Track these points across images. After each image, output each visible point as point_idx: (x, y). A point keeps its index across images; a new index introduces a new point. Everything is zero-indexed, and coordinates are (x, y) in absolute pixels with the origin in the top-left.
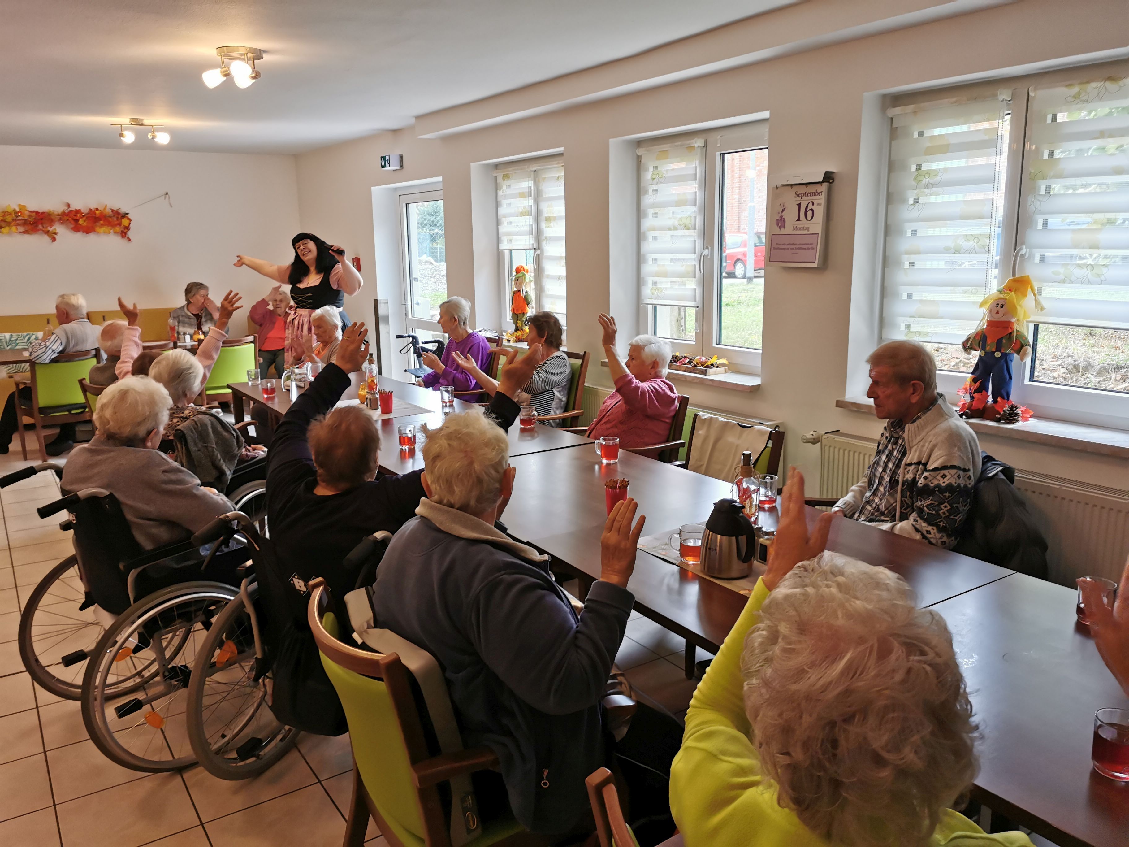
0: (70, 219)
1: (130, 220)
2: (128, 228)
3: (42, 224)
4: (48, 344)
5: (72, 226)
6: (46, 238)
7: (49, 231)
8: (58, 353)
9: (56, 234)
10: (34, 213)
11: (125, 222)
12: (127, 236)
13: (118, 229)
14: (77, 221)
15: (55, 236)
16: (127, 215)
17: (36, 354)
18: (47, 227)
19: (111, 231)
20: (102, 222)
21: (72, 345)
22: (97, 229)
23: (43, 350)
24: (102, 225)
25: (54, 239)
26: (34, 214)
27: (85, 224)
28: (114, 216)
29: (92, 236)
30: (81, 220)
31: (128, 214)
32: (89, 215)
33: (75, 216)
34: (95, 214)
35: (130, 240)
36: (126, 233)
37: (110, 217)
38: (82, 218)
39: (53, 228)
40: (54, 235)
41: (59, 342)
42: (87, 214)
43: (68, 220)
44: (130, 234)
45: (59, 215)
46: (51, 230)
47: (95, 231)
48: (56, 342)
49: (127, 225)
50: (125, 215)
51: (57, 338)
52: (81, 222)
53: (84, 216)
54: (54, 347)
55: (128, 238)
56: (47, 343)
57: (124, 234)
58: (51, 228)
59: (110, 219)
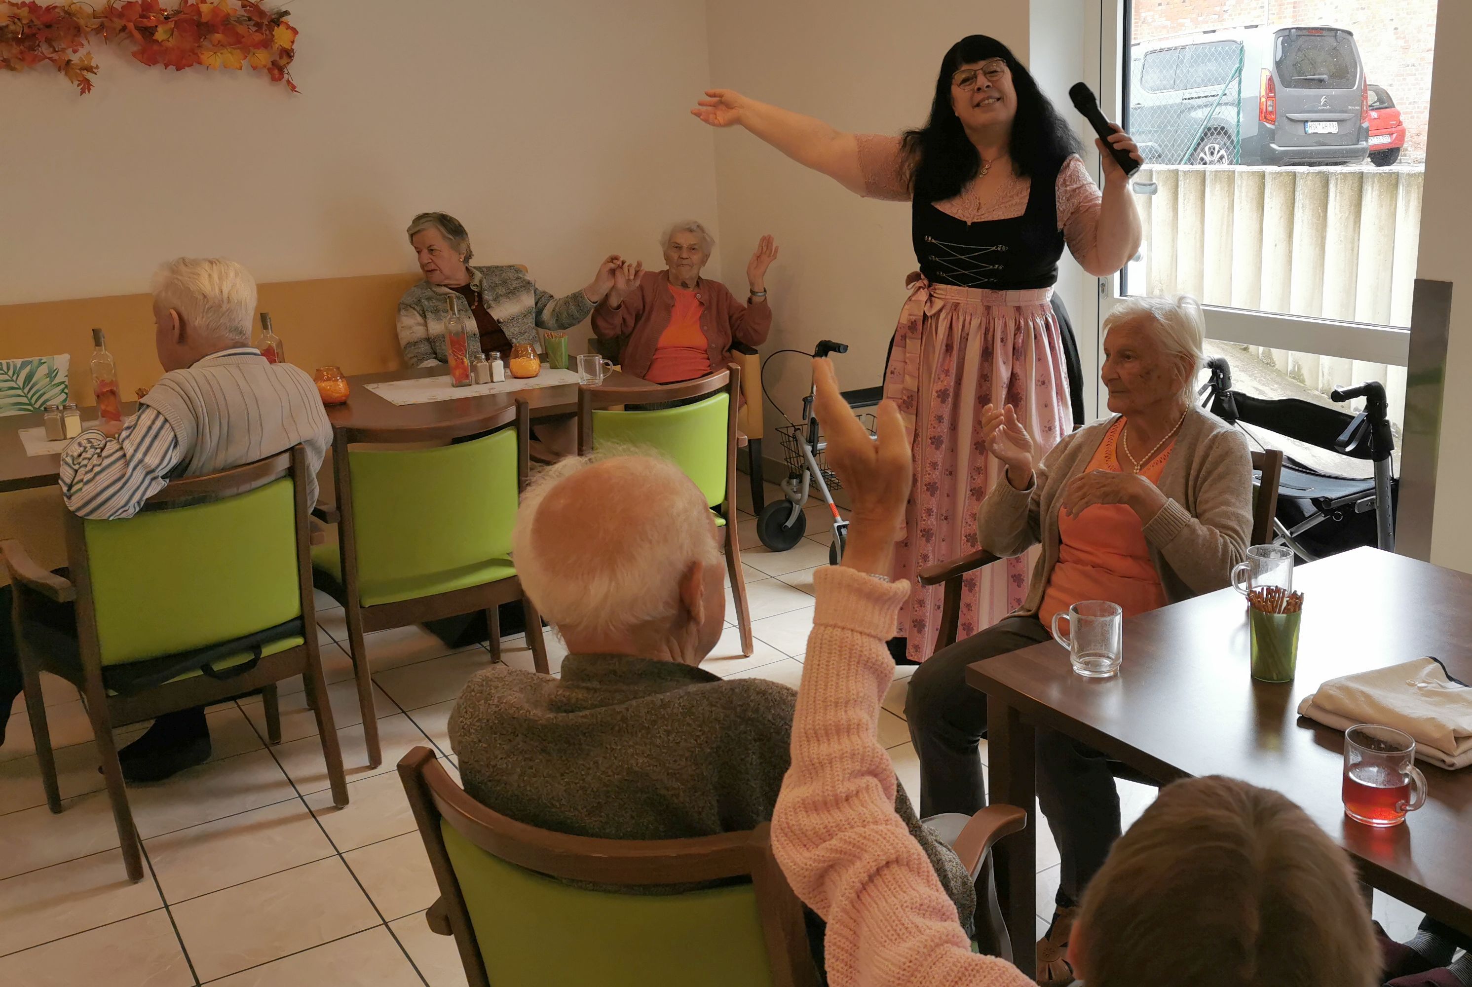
0: (131, 25)
1: (295, 32)
2: (288, 54)
3: (49, 41)
4: (129, 448)
5: (135, 48)
6: (63, 84)
7: (68, 62)
8: (163, 477)
9: (90, 69)
10: (26, 9)
11: (281, 36)
12: (286, 76)
13: (263, 57)
14: (148, 32)
15: (89, 76)
16: (284, 19)
17: (89, 490)
18: (63, 50)
19: (244, 63)
20: (218, 36)
21: (211, 442)
22: (207, 57)
23: (114, 472)
24: (221, 45)
25: (86, 86)
26: (24, 12)
27: (171, 43)
28: (250, 19)
29: (190, 78)
30: (160, 29)
31: (286, 13)
32: (182, 16)
33: (142, 16)
34: (199, 13)
35: (293, 88)
36: (281, 70)
37: (239, 21)
38: (163, 23)
39: (82, 52)
40: (85, 73)
41: (167, 436)
42: (177, 12)
43: (124, 29)
44: (294, 70)
45: (95, 16)
46: (75, 58)
47: (200, 63)
48: (156, 436)
49: (287, 46)
50: (278, 19)
51: (158, 423)
52: (160, 34)
53: (167, 18)
54: (152, 460)
55: (288, 82)
56: (127, 444)
57: (276, 72)
58: (75, 52)
59: (241, 29)
